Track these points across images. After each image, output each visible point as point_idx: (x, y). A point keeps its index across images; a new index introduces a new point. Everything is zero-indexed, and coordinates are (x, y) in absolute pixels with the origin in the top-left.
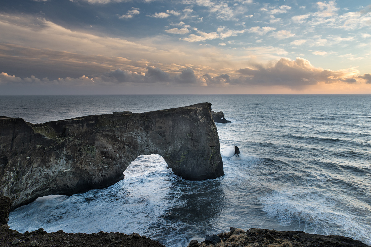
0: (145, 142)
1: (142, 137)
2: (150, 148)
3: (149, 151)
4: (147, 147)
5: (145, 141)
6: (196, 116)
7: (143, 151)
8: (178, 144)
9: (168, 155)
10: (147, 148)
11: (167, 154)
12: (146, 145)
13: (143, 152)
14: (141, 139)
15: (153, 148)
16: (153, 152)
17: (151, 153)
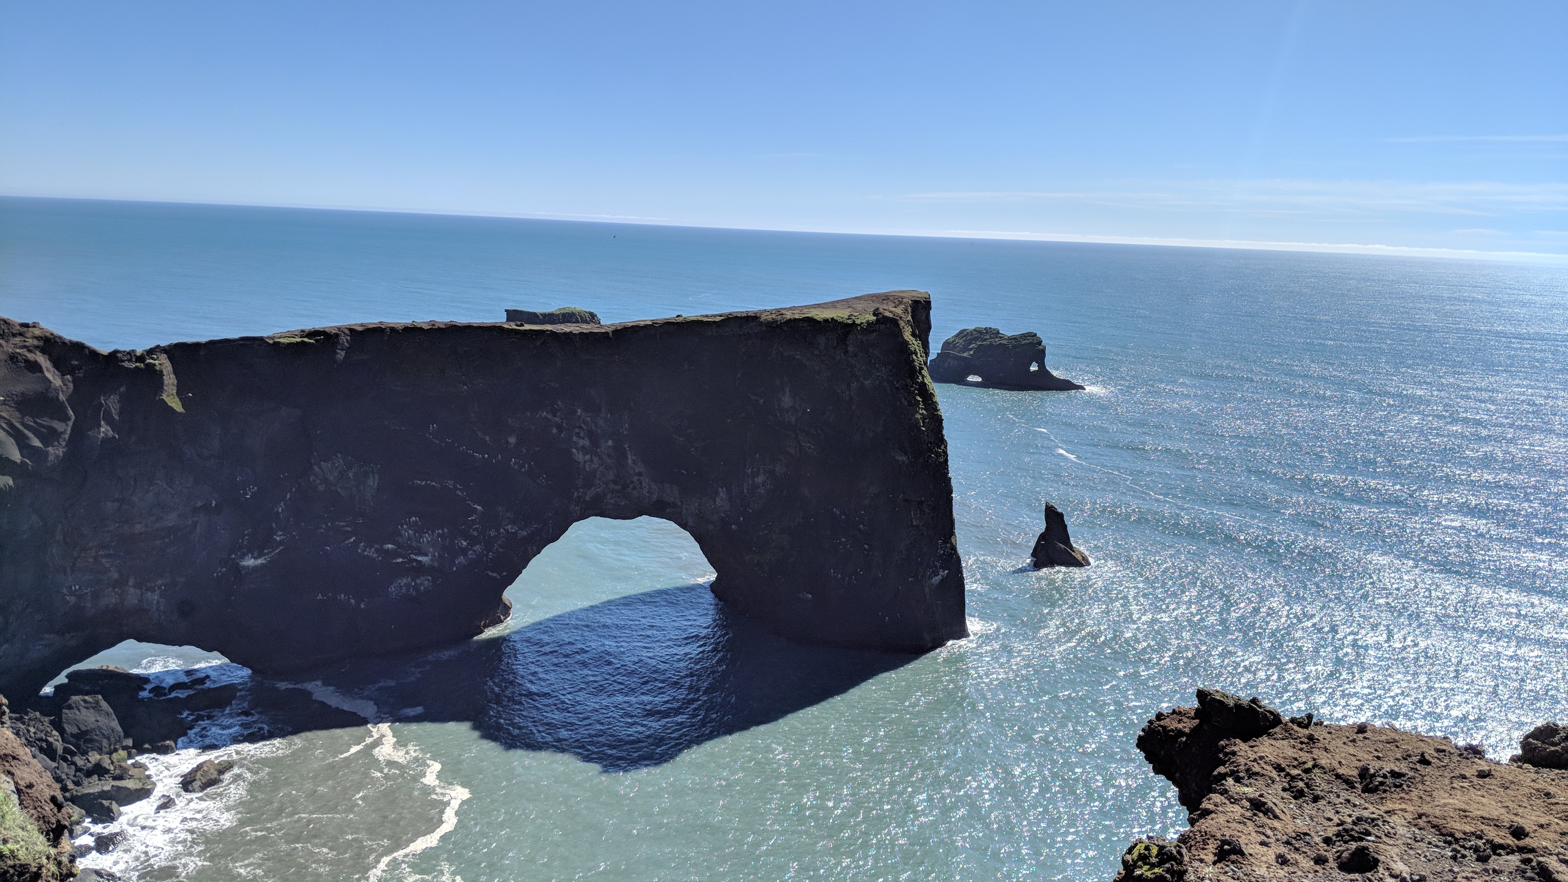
0: (609, 461)
1: (592, 435)
2: (629, 490)
3: (625, 501)
4: (615, 482)
5: (609, 456)
6: (846, 352)
7: (598, 499)
8: (759, 479)
9: (711, 527)
10: (618, 487)
12: (611, 475)
13: (597, 507)
14: (586, 442)
15: (645, 490)
16: (644, 507)
17: (633, 511)
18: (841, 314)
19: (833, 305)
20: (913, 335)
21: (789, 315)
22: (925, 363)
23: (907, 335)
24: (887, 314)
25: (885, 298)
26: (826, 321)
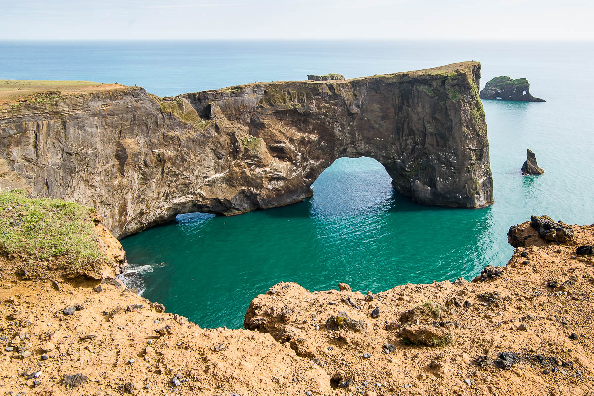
0: (349, 135)
1: (342, 125)
2: (357, 146)
3: (355, 151)
4: (351, 143)
5: (348, 132)
6: (445, 88)
7: (345, 150)
8: (409, 141)
9: (389, 161)
10: (353, 145)
11: (389, 158)
12: (349, 141)
13: (344, 153)
14: (340, 128)
15: (363, 147)
16: (363, 154)
17: (359, 155)
18: (442, 73)
19: (440, 68)
20: (473, 80)
21: (421, 73)
22: (478, 92)
23: (470, 81)
24: (462, 72)
25: (461, 65)
26: (436, 75)
